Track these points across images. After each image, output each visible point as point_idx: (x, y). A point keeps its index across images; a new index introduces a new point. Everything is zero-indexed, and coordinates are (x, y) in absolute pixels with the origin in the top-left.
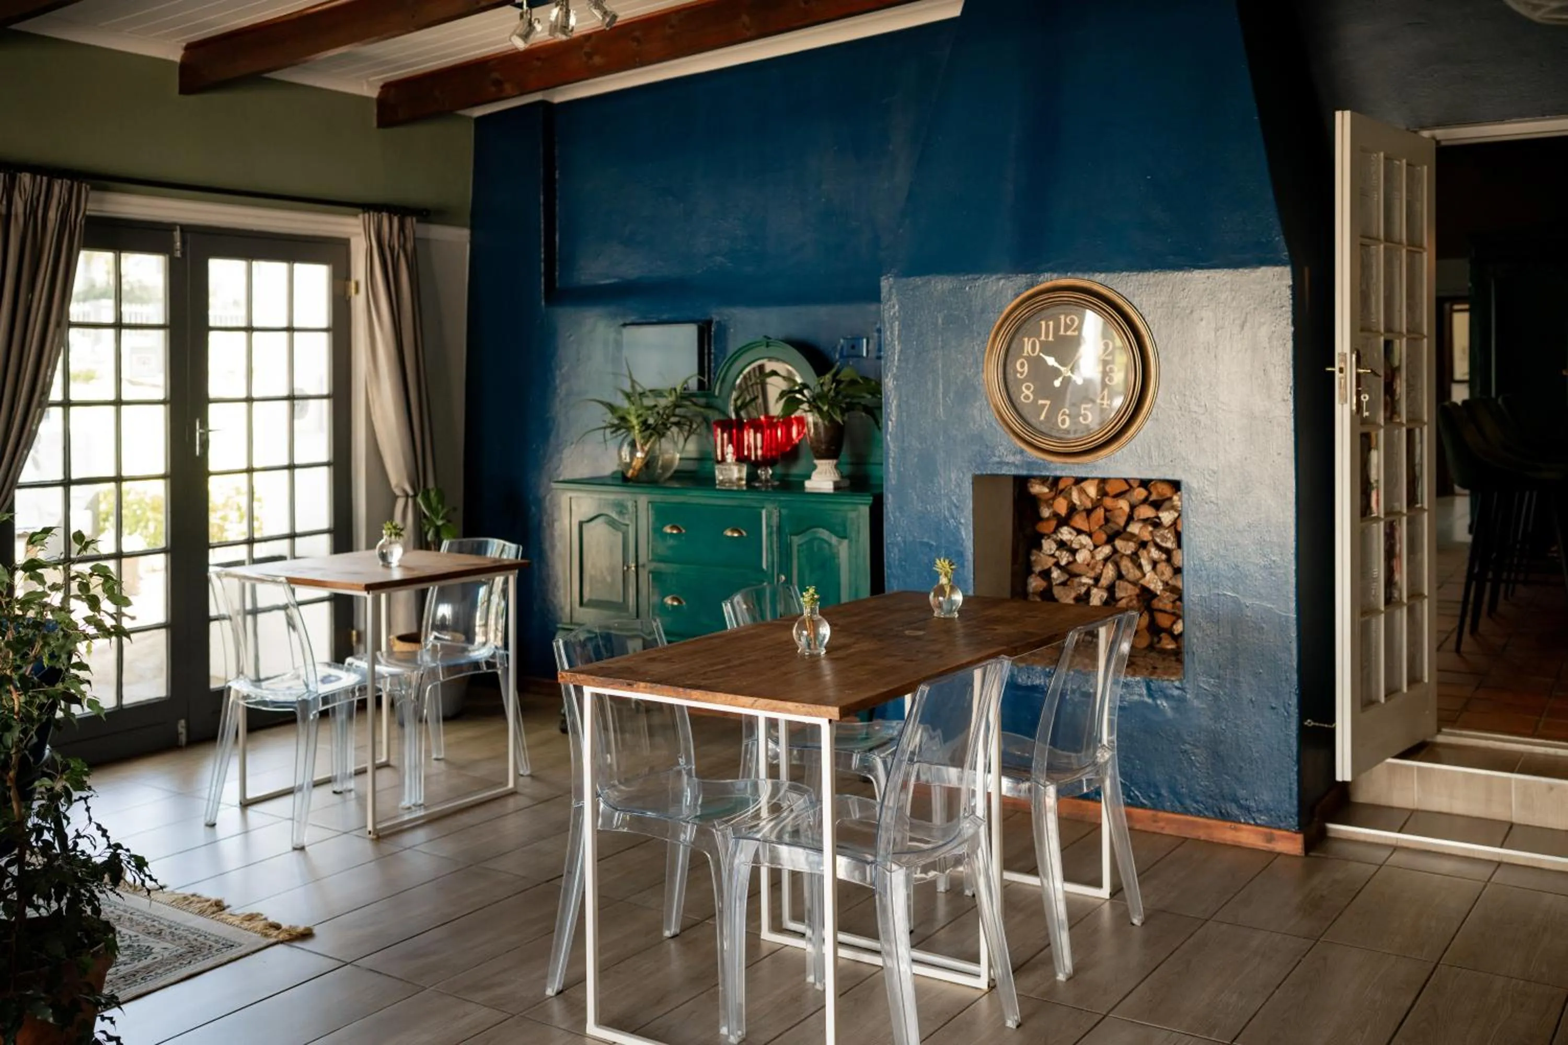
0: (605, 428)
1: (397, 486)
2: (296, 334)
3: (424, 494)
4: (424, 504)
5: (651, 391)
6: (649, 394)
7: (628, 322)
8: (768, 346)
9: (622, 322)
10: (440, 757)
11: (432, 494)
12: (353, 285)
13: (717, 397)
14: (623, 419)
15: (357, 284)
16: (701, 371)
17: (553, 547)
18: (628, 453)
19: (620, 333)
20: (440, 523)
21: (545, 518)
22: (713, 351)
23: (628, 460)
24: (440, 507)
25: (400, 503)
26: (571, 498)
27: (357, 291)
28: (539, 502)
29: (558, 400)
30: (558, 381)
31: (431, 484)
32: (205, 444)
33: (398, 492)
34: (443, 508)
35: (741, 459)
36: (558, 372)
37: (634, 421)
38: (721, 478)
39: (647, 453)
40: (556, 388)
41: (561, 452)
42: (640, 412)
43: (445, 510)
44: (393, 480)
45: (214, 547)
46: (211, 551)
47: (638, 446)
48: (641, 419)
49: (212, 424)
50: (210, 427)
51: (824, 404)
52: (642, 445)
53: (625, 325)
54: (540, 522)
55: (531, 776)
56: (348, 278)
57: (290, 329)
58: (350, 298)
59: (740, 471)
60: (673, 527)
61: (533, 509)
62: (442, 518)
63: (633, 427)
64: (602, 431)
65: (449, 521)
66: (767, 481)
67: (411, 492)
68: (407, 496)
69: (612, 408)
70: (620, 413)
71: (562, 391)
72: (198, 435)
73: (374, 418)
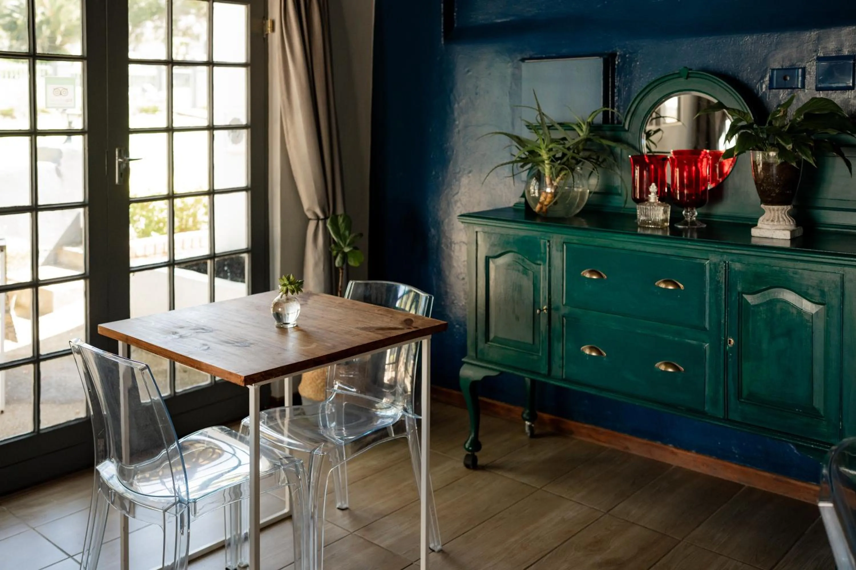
0: (513, 162)
1: (308, 210)
2: (215, 69)
3: (332, 221)
4: (333, 229)
5: (561, 124)
6: (558, 127)
7: (526, 57)
8: (688, 77)
9: (519, 58)
10: (345, 506)
11: (340, 220)
12: (269, 24)
13: (626, 131)
14: (532, 153)
15: (273, 23)
16: (606, 103)
17: (451, 266)
18: (536, 188)
19: (519, 68)
20: (347, 250)
21: (444, 240)
22: (616, 84)
23: (537, 195)
24: (347, 233)
25: (312, 225)
26: (477, 232)
27: (273, 30)
28: (438, 224)
29: (456, 130)
30: (456, 114)
31: (340, 211)
32: (125, 173)
33: (310, 215)
34: (350, 234)
35: (663, 198)
36: (456, 106)
37: (545, 155)
38: (642, 218)
39: (556, 188)
40: (454, 121)
41: (459, 180)
42: (550, 146)
43: (352, 235)
44: (306, 205)
45: (134, 271)
46: (131, 275)
47: (547, 181)
48: (552, 153)
49: (133, 153)
50: (131, 156)
51: (788, 144)
52: (551, 180)
53: (523, 60)
54: (439, 243)
55: (441, 551)
56: (265, 17)
57: (210, 64)
58: (267, 35)
59: (665, 212)
60: (592, 272)
61: (433, 231)
62: (349, 245)
63: (543, 162)
64: (511, 165)
65: (355, 248)
66: (693, 223)
67: (321, 216)
68: (318, 219)
69: (520, 141)
70: (530, 147)
71: (460, 122)
72: (117, 162)
73: (288, 146)
